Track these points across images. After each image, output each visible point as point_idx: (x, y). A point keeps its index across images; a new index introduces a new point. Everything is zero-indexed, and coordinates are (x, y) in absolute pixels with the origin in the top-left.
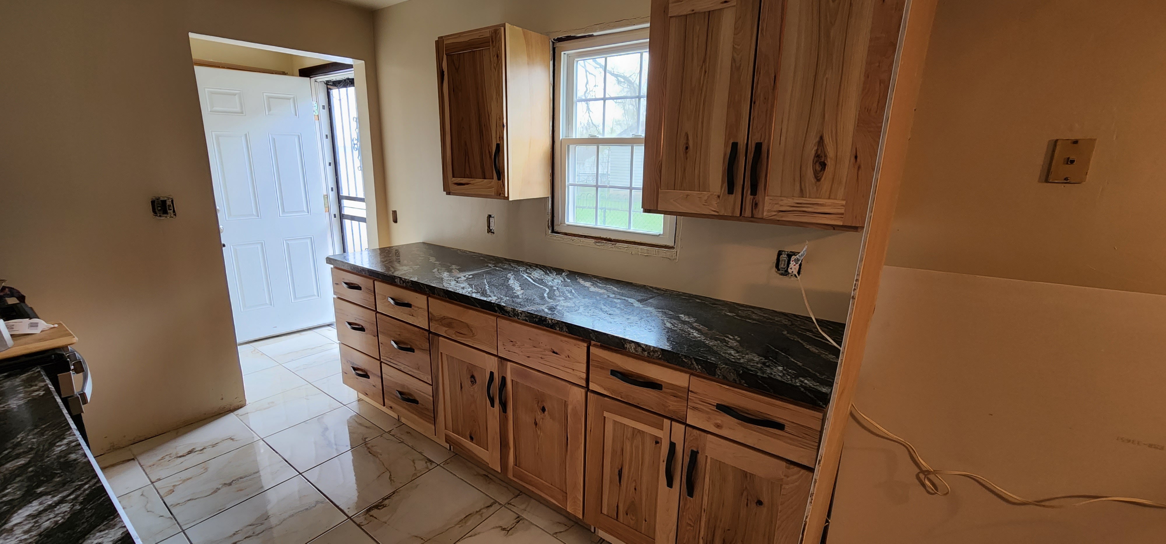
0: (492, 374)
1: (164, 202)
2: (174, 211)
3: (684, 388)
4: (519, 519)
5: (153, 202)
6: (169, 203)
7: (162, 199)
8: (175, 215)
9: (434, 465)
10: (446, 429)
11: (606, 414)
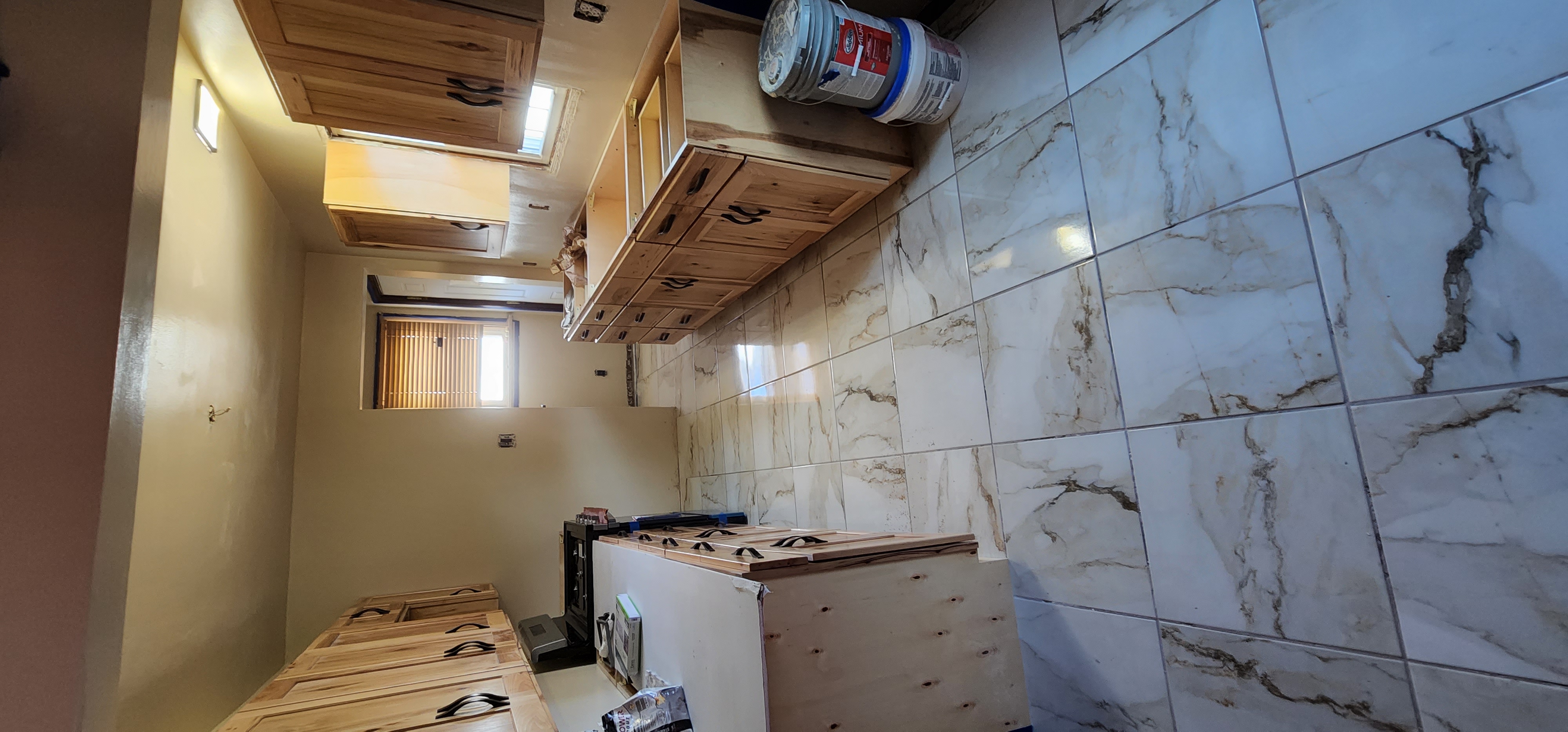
0: (662, 283)
1: (502, 440)
2: (510, 435)
3: (673, 207)
4: (787, 288)
5: (502, 447)
6: (503, 438)
7: (500, 441)
8: (513, 435)
9: (742, 317)
10: (713, 306)
11: (698, 240)
